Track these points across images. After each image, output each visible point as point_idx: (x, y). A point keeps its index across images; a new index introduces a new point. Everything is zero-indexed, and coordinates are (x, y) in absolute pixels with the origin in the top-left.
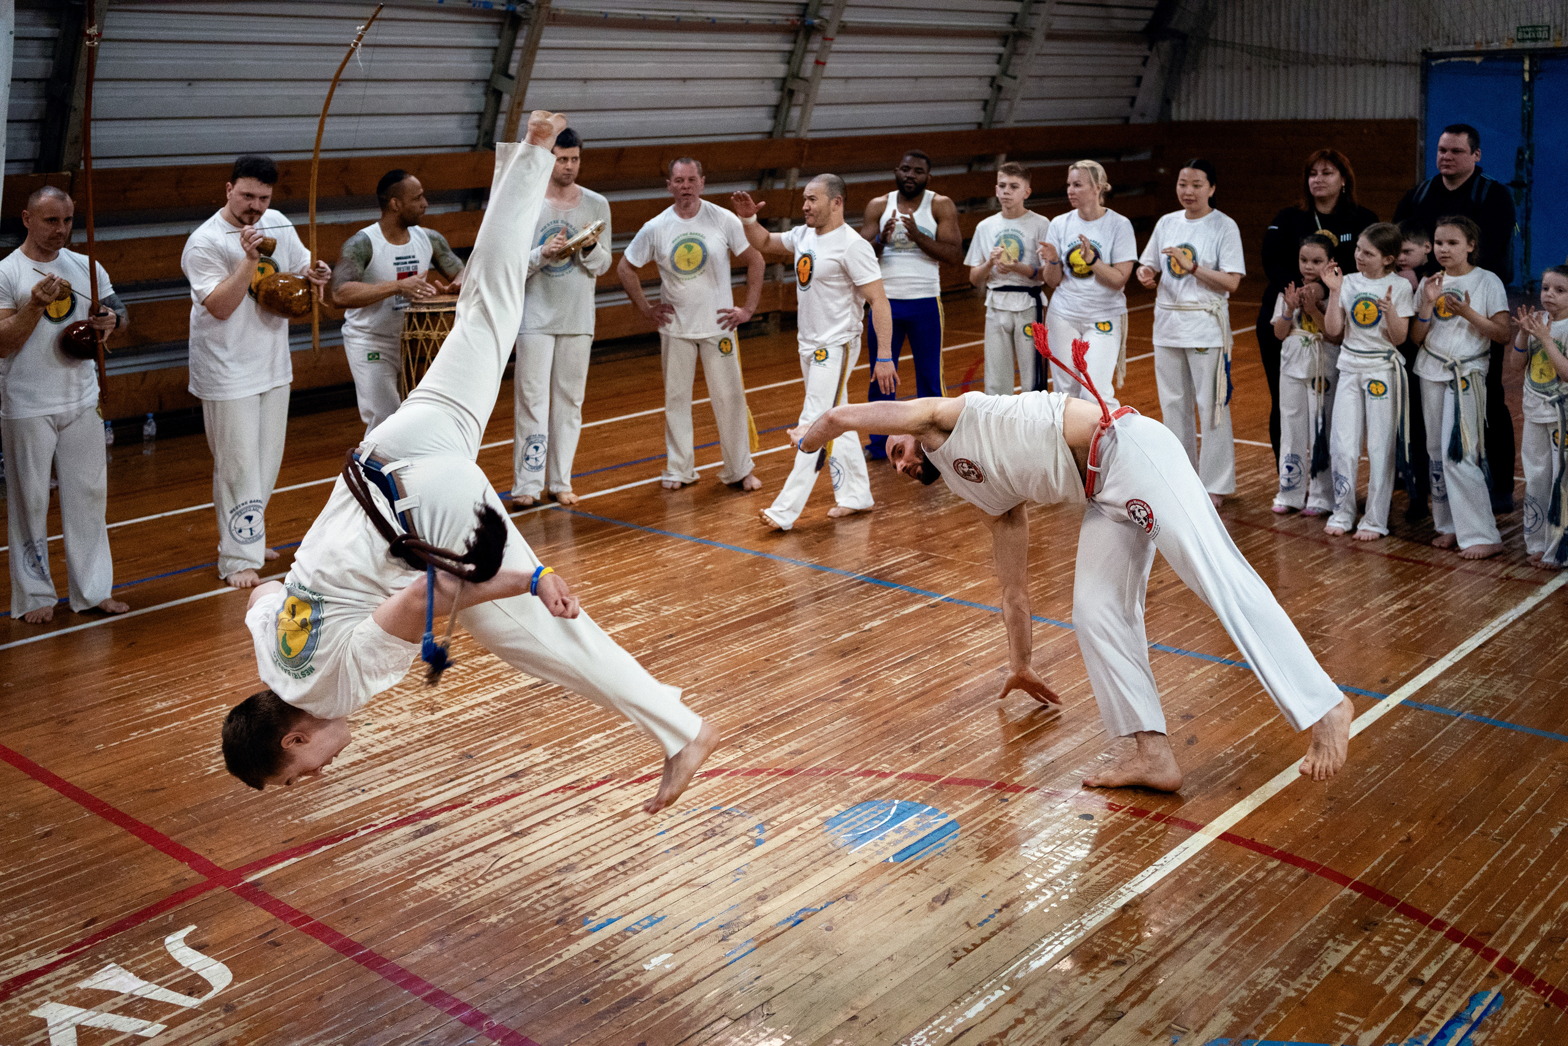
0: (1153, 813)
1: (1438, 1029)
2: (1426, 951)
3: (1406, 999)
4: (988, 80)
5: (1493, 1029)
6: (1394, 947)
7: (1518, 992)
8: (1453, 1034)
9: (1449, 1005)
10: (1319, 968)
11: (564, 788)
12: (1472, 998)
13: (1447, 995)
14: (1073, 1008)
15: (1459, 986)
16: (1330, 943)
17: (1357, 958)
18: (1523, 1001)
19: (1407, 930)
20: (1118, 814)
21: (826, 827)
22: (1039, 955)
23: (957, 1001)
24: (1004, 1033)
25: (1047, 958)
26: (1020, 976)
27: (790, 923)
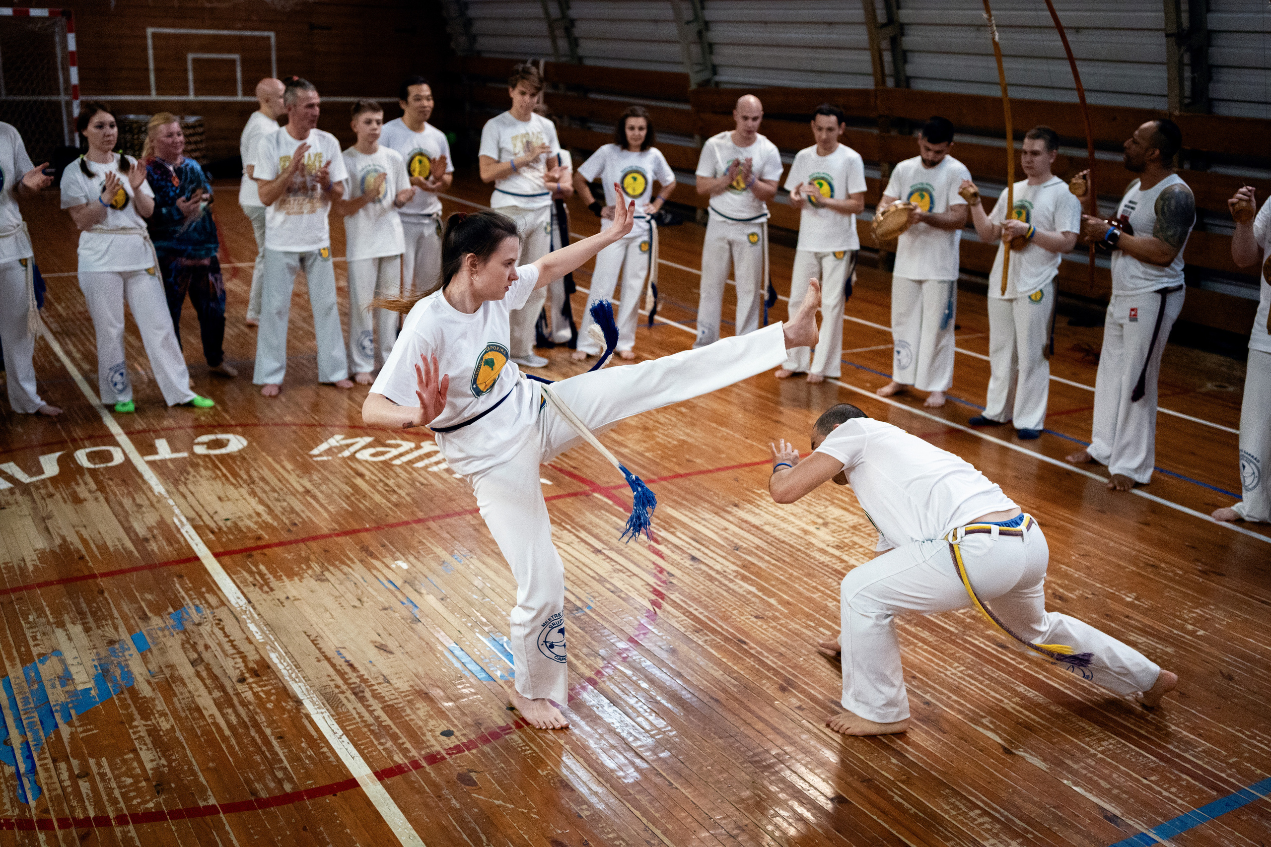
1: (36, 759)
2: (105, 798)
3: (75, 763)
5: (6, 780)
6: (125, 786)
7: (17, 811)
8: (25, 762)
9: (46, 775)
10: (145, 744)
11: (661, 571)
12: (40, 789)
13: (55, 779)
15: (56, 789)
16: (163, 761)
17: (135, 764)
18: (8, 806)
19: (135, 802)
22: (283, 659)
23: (267, 625)
24: (222, 629)
25: (276, 661)
26: (268, 647)
27: (405, 601)
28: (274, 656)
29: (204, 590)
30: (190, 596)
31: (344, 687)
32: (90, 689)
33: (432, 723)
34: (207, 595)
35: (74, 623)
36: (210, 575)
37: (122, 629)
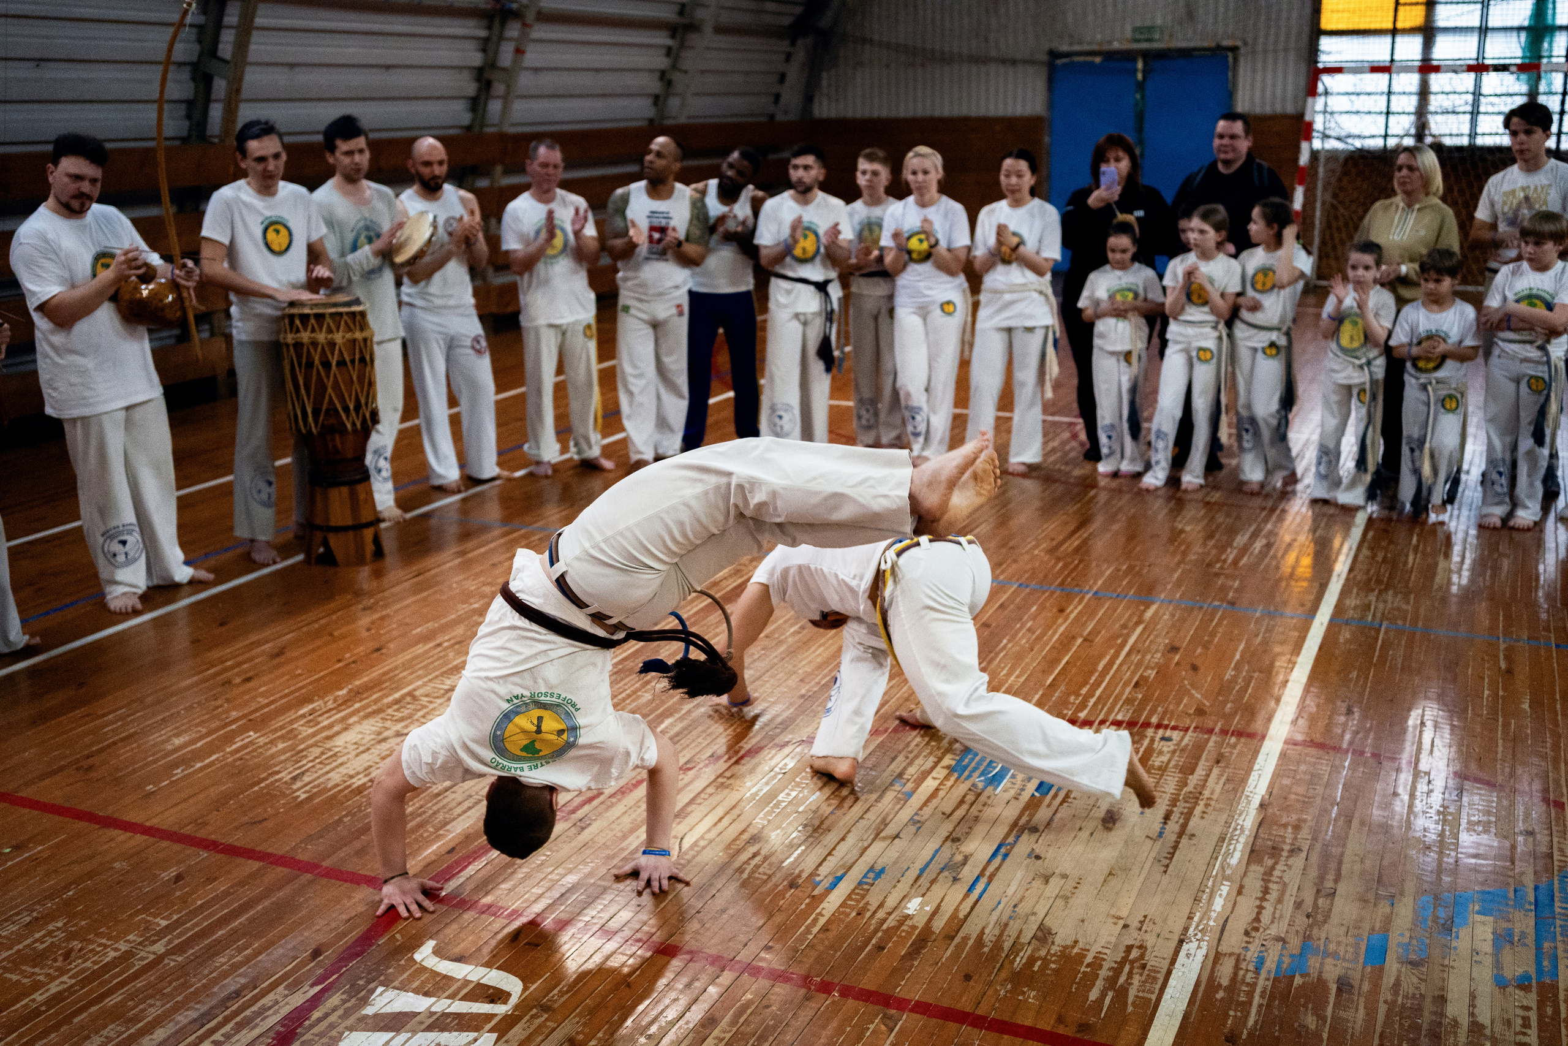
0: (1217, 730)
4: (657, 75)
14: (1292, 890)
20: (1190, 733)
21: (956, 775)
22: (1228, 854)
23: (1197, 900)
24: (1257, 919)
25: (1237, 855)
26: (1228, 872)
27: (999, 858)
28: (1234, 861)
29: (1220, 995)
30: (1250, 994)
31: (1202, 803)
32: (1479, 913)
33: (1165, 749)
34: (1225, 982)
35: (1456, 1023)
36: (1186, 1016)
37: (1388, 980)
